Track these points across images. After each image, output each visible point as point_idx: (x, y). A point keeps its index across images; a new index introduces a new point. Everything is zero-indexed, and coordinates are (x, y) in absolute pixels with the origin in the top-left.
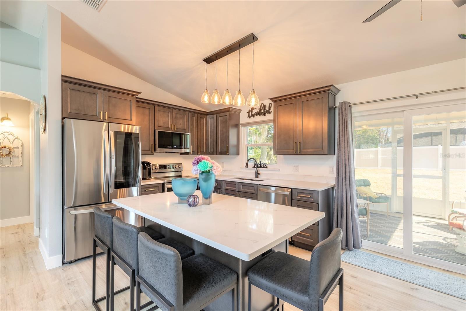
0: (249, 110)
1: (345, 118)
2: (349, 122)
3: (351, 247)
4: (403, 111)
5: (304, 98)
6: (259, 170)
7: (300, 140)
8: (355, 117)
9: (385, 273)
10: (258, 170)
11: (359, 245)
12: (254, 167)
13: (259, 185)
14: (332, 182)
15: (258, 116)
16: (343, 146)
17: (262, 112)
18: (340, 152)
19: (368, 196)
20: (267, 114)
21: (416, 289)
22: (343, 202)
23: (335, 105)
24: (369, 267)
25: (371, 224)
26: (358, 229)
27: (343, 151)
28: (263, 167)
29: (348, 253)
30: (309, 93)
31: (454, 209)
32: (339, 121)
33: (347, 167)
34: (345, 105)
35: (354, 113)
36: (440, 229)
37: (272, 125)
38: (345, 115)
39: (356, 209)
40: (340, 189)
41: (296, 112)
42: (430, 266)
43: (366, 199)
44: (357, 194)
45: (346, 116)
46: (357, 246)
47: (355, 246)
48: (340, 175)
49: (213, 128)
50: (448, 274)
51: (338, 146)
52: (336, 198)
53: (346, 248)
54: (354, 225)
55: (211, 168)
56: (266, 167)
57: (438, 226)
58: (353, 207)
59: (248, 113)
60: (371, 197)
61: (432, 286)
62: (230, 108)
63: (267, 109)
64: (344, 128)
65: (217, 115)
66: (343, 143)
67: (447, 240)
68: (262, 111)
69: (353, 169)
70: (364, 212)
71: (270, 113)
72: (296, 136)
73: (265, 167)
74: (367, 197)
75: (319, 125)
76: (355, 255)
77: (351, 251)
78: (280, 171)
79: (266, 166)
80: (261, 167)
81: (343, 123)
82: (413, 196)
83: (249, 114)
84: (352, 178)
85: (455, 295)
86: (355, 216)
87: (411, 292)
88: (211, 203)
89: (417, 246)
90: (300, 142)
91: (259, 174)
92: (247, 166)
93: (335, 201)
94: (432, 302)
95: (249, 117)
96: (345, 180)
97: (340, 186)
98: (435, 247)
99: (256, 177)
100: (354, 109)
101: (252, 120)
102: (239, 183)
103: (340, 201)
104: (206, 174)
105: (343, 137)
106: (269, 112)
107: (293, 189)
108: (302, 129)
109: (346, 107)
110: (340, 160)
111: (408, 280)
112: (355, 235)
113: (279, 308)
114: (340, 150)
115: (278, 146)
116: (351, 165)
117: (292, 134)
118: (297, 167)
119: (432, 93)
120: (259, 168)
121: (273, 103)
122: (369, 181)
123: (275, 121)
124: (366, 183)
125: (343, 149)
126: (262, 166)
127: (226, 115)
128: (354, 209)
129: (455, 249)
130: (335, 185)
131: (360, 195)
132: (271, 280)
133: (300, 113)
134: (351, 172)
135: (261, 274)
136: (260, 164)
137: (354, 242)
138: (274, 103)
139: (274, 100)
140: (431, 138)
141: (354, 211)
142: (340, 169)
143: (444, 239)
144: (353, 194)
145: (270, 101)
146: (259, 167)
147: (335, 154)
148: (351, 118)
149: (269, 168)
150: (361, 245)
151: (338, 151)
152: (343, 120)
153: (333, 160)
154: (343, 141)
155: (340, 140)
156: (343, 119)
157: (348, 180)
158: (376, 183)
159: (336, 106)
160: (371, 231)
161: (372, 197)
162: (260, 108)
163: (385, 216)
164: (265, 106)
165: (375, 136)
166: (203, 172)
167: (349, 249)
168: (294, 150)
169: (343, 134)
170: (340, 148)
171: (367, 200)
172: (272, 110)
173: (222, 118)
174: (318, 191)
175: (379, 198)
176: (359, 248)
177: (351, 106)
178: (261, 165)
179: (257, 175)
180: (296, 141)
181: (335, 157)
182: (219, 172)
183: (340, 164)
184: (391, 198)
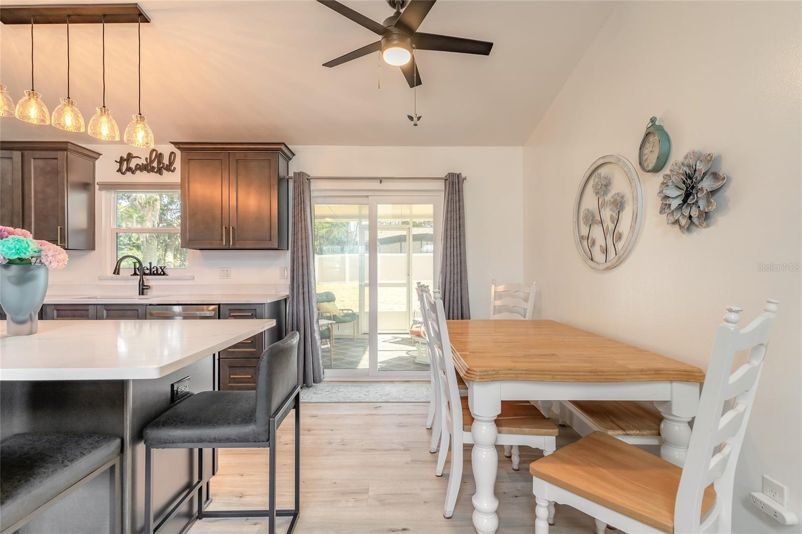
0: (121, 158)
1: (302, 195)
2: (307, 202)
3: (310, 382)
4: (368, 196)
5: (240, 155)
6: (148, 280)
7: (233, 223)
8: (315, 197)
9: (349, 401)
10: (144, 279)
11: (320, 377)
12: (135, 274)
13: (150, 305)
14: (285, 292)
15: (145, 172)
16: (300, 237)
17: (153, 165)
18: (295, 245)
19: (332, 314)
20: (164, 171)
21: (380, 407)
22: (299, 319)
23: (288, 175)
24: (332, 400)
25: (334, 353)
26: (319, 355)
27: (300, 244)
28: (158, 274)
29: (306, 391)
30: (248, 148)
31: (416, 319)
32: (294, 199)
33: (305, 267)
34: (302, 177)
35: (313, 191)
36: (404, 344)
37: (177, 194)
38: (302, 192)
39: (317, 327)
40: (295, 301)
41: (226, 176)
42: (392, 381)
43: (329, 318)
44: (319, 313)
45: (303, 194)
46: (317, 379)
47: (315, 379)
48: (295, 280)
49: (10, 184)
50: (407, 385)
51: (293, 237)
52: (291, 315)
53: (304, 386)
54: (314, 350)
55: (36, 255)
56: (164, 274)
57: (404, 342)
58: (313, 324)
59: (119, 164)
60: (335, 315)
61: (394, 399)
62: (69, 144)
63: (166, 161)
64: (301, 210)
65: (26, 153)
66: (300, 232)
67: (409, 353)
68: (155, 164)
69: (312, 270)
70: (327, 333)
71: (173, 171)
72: (225, 215)
73: (160, 272)
74: (330, 316)
75: (265, 205)
76: (315, 392)
77: (310, 387)
78: (194, 279)
79: (162, 271)
80: (150, 274)
81: (300, 204)
82: (379, 310)
83: (120, 166)
84: (311, 282)
85: (412, 401)
86: (315, 337)
87: (375, 412)
88: (35, 333)
89: (383, 365)
90: (232, 228)
91: (148, 287)
92: (117, 271)
93: (289, 318)
94: (393, 414)
95: (119, 170)
96: (302, 287)
97: (295, 296)
98: (398, 362)
99: (140, 294)
100: (314, 185)
101: (129, 178)
102: (98, 306)
103: (296, 318)
104: (21, 266)
105: (300, 224)
106: (169, 168)
107: (221, 306)
108: (235, 205)
109: (303, 180)
110: (295, 258)
111: (372, 400)
112: (316, 364)
113: (202, 486)
114: (295, 244)
115: (190, 232)
116: (310, 265)
117: (219, 212)
118: (227, 271)
119: (394, 178)
120: (147, 276)
121: (178, 153)
122: (333, 294)
123: (184, 186)
124: (330, 298)
125: (300, 241)
126: (155, 272)
127: (57, 159)
128: (314, 328)
129: (414, 361)
130: (288, 295)
131: (322, 315)
132: (192, 425)
133: (233, 178)
134: (310, 274)
135: (172, 424)
136: (149, 268)
137: (314, 374)
138: (181, 152)
139: (182, 146)
140: (399, 243)
141: (314, 330)
142: (295, 270)
143: (407, 353)
144: (312, 306)
145: (173, 148)
146: (147, 274)
147: (288, 249)
148: (309, 198)
149: (169, 274)
150: (322, 376)
151: (293, 244)
152: (300, 199)
153: (285, 259)
154: (300, 230)
155: (296, 227)
156: (300, 197)
157: (306, 286)
158: (343, 301)
159: (290, 176)
160: (335, 360)
161: (337, 315)
162: (148, 157)
163: (352, 340)
164: (160, 156)
165: (341, 238)
166: (11, 262)
167: (308, 386)
168: (222, 240)
169: (300, 219)
170: (295, 240)
171: (331, 320)
172: (177, 164)
173: (41, 163)
174: (263, 304)
175: (346, 315)
176: (320, 381)
177: (310, 181)
178: (153, 270)
179: (143, 289)
180: (225, 224)
181: (289, 253)
182: (62, 263)
183: (295, 263)
184: (358, 316)
